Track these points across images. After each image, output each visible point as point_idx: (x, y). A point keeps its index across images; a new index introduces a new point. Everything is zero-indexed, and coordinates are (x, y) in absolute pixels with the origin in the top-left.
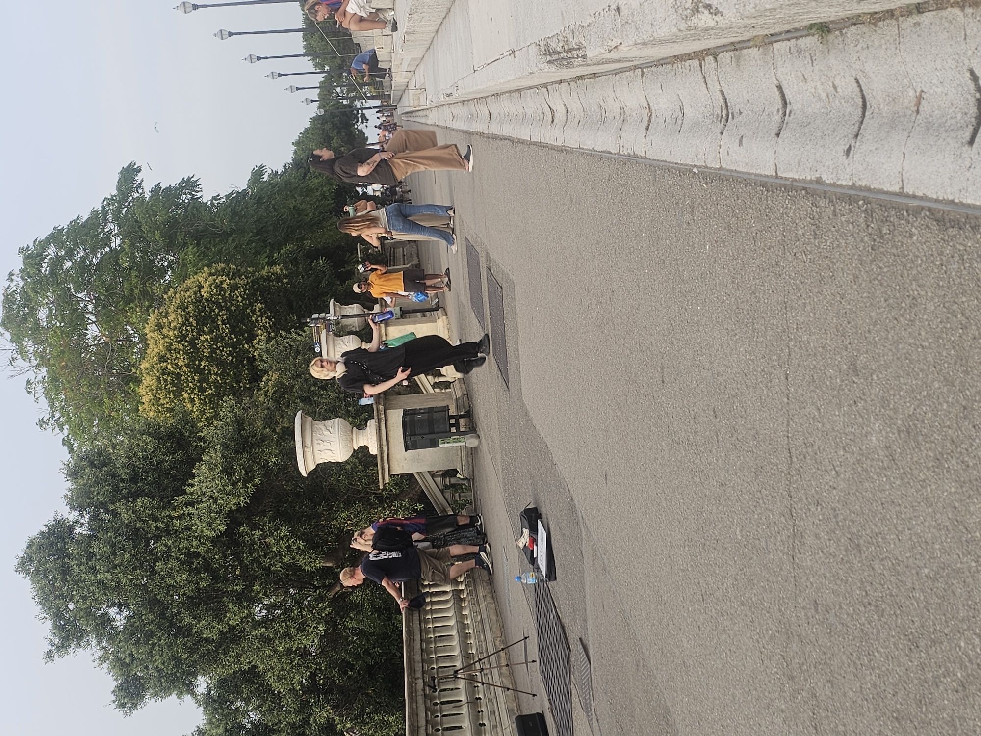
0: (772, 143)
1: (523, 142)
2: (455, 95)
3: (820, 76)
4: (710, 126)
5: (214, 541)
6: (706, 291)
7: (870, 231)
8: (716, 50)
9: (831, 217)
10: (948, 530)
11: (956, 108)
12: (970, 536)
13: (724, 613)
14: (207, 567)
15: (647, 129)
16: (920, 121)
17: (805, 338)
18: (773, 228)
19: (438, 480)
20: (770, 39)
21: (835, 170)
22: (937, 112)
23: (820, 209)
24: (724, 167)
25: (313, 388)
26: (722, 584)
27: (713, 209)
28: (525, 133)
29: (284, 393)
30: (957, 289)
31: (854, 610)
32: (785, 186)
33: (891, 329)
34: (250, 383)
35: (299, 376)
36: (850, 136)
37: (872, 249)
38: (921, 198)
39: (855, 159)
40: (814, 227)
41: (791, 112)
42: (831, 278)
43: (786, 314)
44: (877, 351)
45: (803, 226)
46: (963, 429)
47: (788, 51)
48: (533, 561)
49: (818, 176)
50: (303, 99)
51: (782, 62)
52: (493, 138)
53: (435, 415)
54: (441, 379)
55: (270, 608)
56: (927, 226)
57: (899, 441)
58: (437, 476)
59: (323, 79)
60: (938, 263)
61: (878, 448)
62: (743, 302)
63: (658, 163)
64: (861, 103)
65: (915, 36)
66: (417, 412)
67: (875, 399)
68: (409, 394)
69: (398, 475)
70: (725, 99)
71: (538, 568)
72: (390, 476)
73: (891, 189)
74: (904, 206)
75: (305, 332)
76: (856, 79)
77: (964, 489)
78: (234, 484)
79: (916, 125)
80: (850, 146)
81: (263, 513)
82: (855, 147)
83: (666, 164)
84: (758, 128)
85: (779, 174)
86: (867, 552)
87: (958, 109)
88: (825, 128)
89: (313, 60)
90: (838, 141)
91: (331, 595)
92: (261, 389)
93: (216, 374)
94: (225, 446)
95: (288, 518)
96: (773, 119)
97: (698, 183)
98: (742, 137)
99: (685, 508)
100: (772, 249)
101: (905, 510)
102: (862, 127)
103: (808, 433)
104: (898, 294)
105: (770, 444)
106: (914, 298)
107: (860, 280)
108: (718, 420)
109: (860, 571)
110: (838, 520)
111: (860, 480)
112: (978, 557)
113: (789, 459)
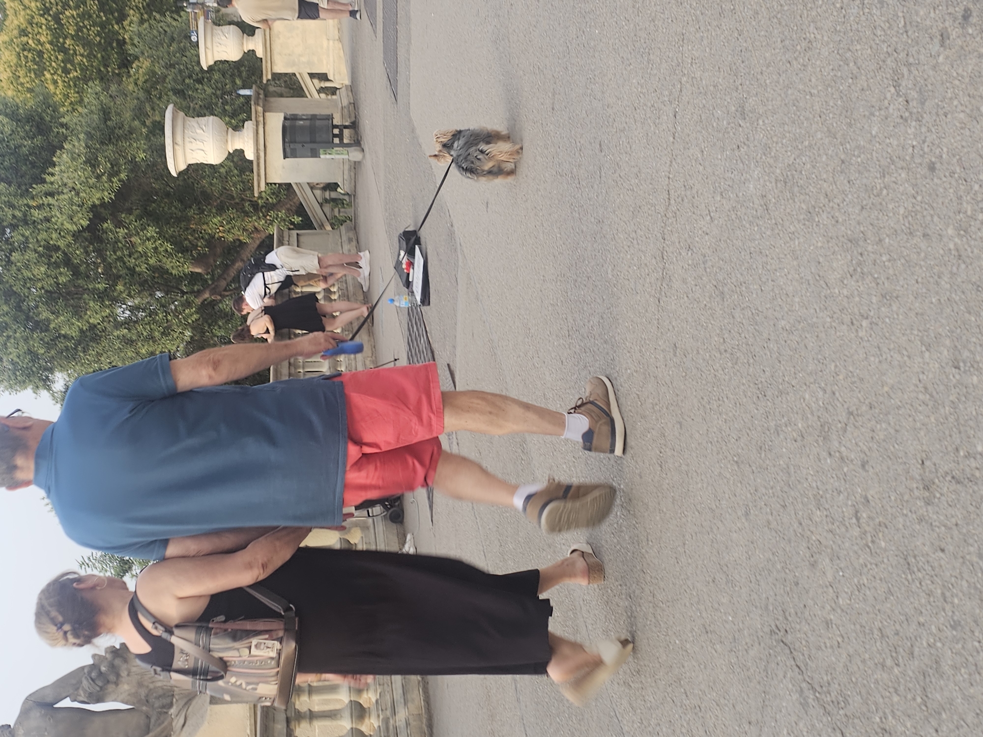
5: (76, 235)
10: (809, 284)
12: (829, 291)
13: (587, 350)
14: (67, 262)
17: (698, 75)
19: (318, 193)
25: (187, 81)
26: (589, 321)
29: (157, 83)
31: (710, 356)
33: (783, 72)
34: (119, 68)
35: (172, 66)
42: (732, 11)
43: (682, 46)
46: (838, 183)
48: (408, 284)
53: (318, 123)
54: (328, 84)
55: (132, 309)
57: (776, 191)
58: (317, 189)
61: (754, 196)
62: (641, 30)
66: (298, 117)
67: (758, 145)
68: (292, 97)
69: (275, 184)
71: (413, 292)
72: (267, 184)
75: (181, 17)
77: (830, 245)
78: (98, 177)
81: (130, 211)
86: (729, 300)
91: (198, 301)
92: (130, 76)
93: (82, 55)
94: (89, 136)
95: (155, 218)
99: (561, 243)
101: (771, 261)
103: (689, 175)
104: (795, 36)
105: (651, 184)
106: (810, 42)
107: (760, 17)
108: (603, 154)
109: (721, 319)
110: (707, 266)
111: (733, 227)
112: (835, 313)
113: (667, 200)
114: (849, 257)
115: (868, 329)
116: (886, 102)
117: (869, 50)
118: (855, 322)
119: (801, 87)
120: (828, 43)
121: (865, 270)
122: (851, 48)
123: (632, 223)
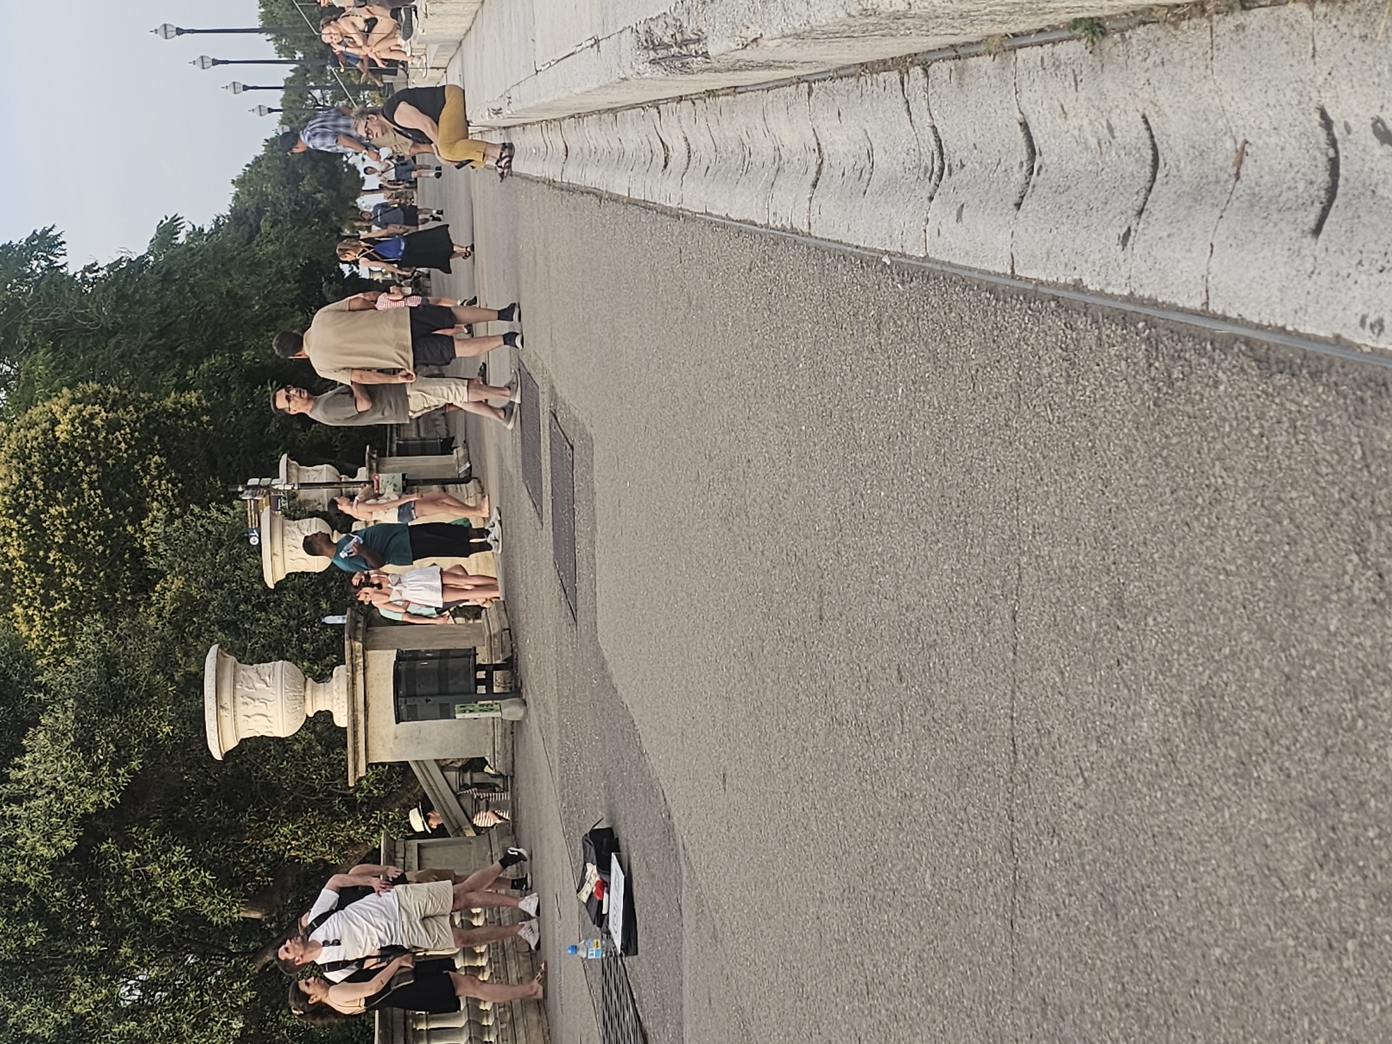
0: (1007, 218)
1: (616, 199)
2: (506, 112)
3: (1088, 109)
4: (913, 186)
6: (895, 465)
7: (1153, 375)
8: (927, 57)
9: (1094, 347)
10: (1254, 883)
11: (1297, 172)
12: (1287, 894)
15: (814, 186)
16: (1241, 192)
17: (1045, 551)
18: (1002, 363)
19: (452, 774)
20: (1012, 42)
21: (1103, 268)
22: (1267, 178)
23: (1078, 334)
24: (931, 256)
27: (911, 327)
28: (619, 185)
30: (1284, 477)
31: (1103, 1016)
32: (1025, 292)
33: (1179, 540)
34: (133, 593)
36: (1130, 212)
37: (1155, 404)
38: (1235, 322)
39: (1135, 252)
40: (1066, 364)
41: (1040, 167)
42: (1090, 450)
43: (1017, 509)
44: (1155, 577)
45: (1049, 361)
46: (1284, 713)
47: (1039, 63)
48: (601, 920)
49: (1077, 277)
50: (255, 106)
51: (1028, 83)
52: (568, 190)
53: (450, 664)
56: (1242, 369)
57: (1184, 730)
58: (451, 769)
59: (291, 74)
60: (1255, 432)
61: (1150, 741)
63: (829, 244)
64: (1150, 157)
65: (1236, 48)
66: (420, 655)
67: (1150, 657)
69: (382, 764)
70: (939, 141)
71: (609, 935)
72: (368, 765)
73: (1189, 305)
74: (1208, 335)
75: (233, 508)
76: (1144, 117)
77: (1282, 815)
79: (1233, 198)
80: (1129, 229)
82: (1136, 231)
83: (842, 247)
84: (987, 193)
85: (1017, 272)
86: (1126, 918)
87: (1300, 175)
88: (1092, 197)
89: (275, 39)
90: (1112, 220)
92: (151, 605)
96: (1012, 179)
97: (890, 281)
98: (962, 206)
100: (1000, 399)
101: (1189, 848)
102: (1149, 198)
103: (1044, 712)
104: (1192, 483)
105: (984, 729)
106: (1216, 490)
107: (1134, 456)
108: (904, 685)
109: (1115, 950)
110: (1085, 861)
111: (1121, 794)
112: (1300, 930)
113: (1011, 755)
114: (1314, 835)
115: (1357, 955)
116: (1347, 578)
117: (1312, 498)
118: (1335, 944)
119: (1209, 562)
120: (1245, 492)
121: (1343, 854)
122: (1283, 496)
123: (958, 795)
